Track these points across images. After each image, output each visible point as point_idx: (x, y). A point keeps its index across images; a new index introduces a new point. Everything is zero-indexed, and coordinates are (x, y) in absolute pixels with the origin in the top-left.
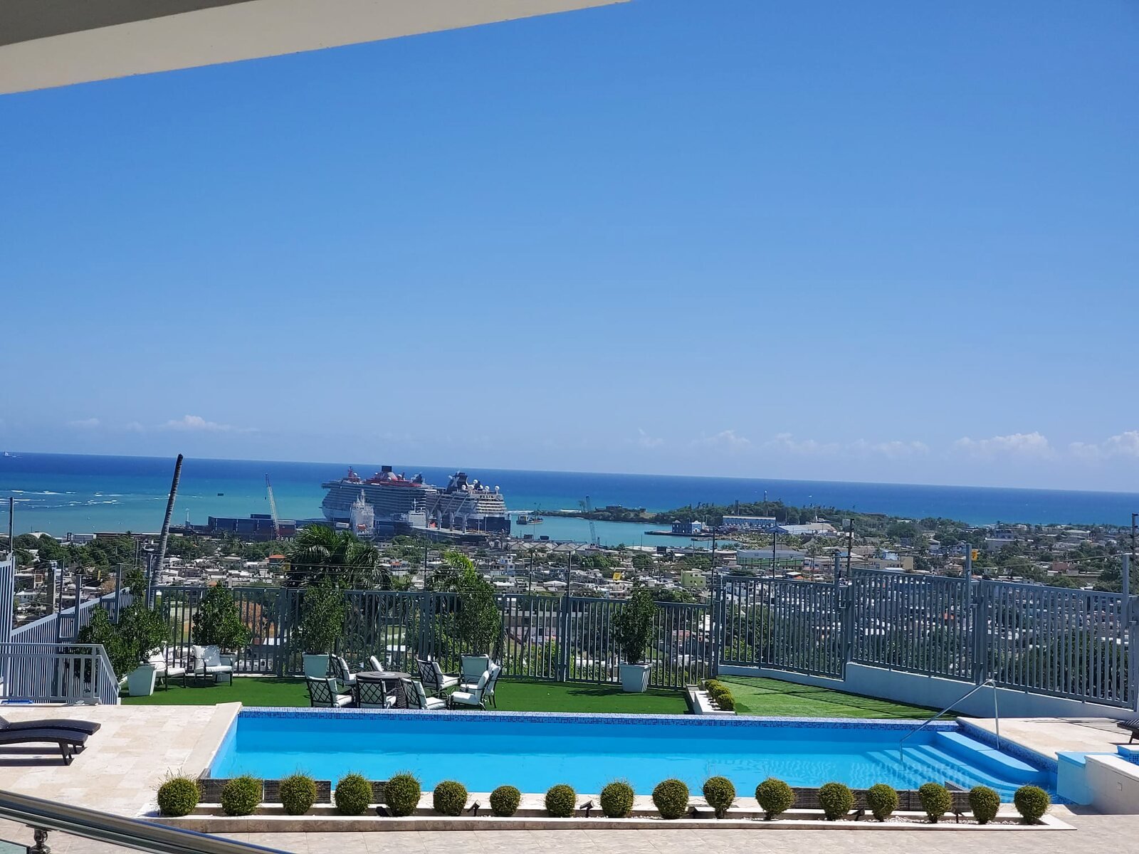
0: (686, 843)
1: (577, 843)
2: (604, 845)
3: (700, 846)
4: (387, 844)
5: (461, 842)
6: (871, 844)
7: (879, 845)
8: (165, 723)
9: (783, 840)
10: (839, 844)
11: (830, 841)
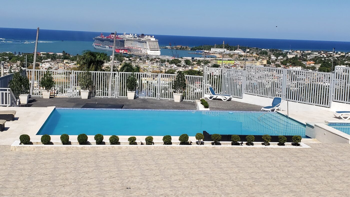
0: (188, 153)
1: (154, 153)
2: (162, 154)
3: (193, 154)
4: (93, 154)
5: (117, 153)
6: (246, 153)
7: (249, 153)
8: (30, 113)
9: (219, 152)
10: (236, 153)
11: (233, 152)
